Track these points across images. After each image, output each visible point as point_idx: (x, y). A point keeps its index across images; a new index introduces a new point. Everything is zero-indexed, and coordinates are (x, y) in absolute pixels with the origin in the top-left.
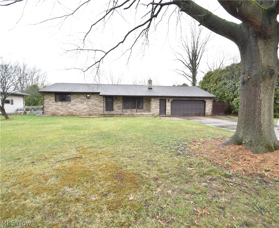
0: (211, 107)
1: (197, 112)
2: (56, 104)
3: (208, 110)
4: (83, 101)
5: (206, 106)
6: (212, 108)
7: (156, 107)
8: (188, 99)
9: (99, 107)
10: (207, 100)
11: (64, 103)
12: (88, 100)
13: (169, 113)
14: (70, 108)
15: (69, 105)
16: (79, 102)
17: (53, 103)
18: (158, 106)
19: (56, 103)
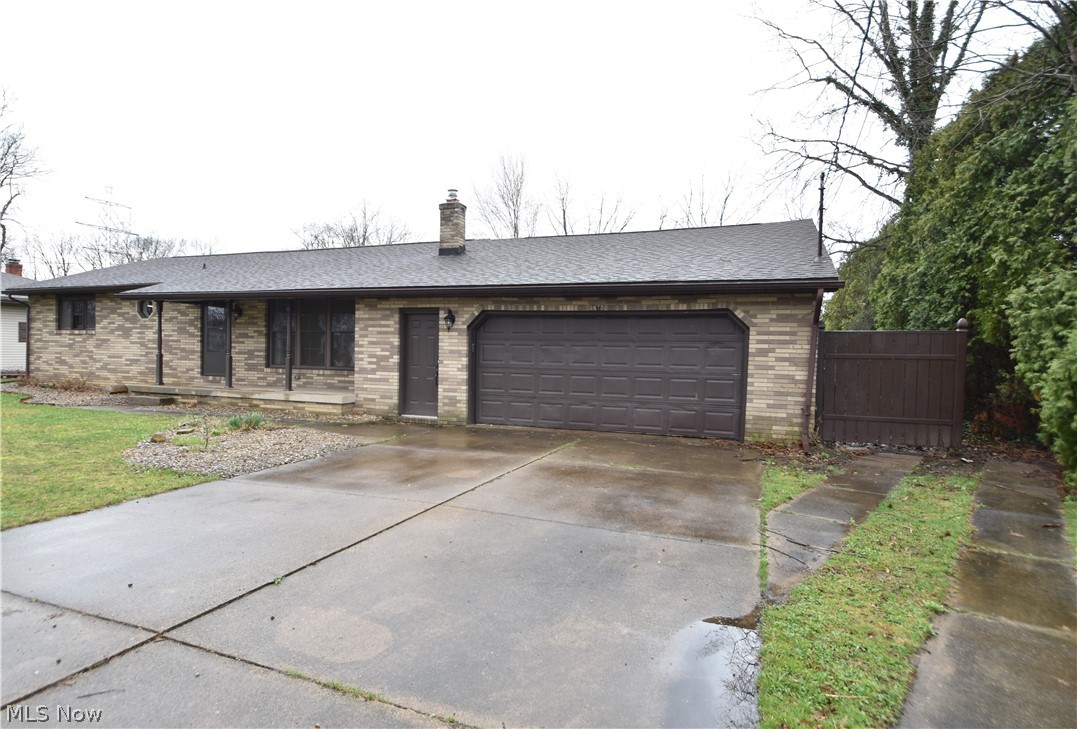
0: (801, 374)
1: (679, 406)
2: (57, 338)
3: (762, 394)
4: (128, 325)
5: (753, 362)
6: (809, 382)
7: (380, 363)
8: (588, 306)
9: (180, 354)
10: (752, 310)
11: (79, 336)
12: (143, 321)
13: (453, 401)
14: (91, 358)
15: (90, 345)
16: (117, 329)
17: (51, 333)
18: (391, 357)
19: (57, 334)
